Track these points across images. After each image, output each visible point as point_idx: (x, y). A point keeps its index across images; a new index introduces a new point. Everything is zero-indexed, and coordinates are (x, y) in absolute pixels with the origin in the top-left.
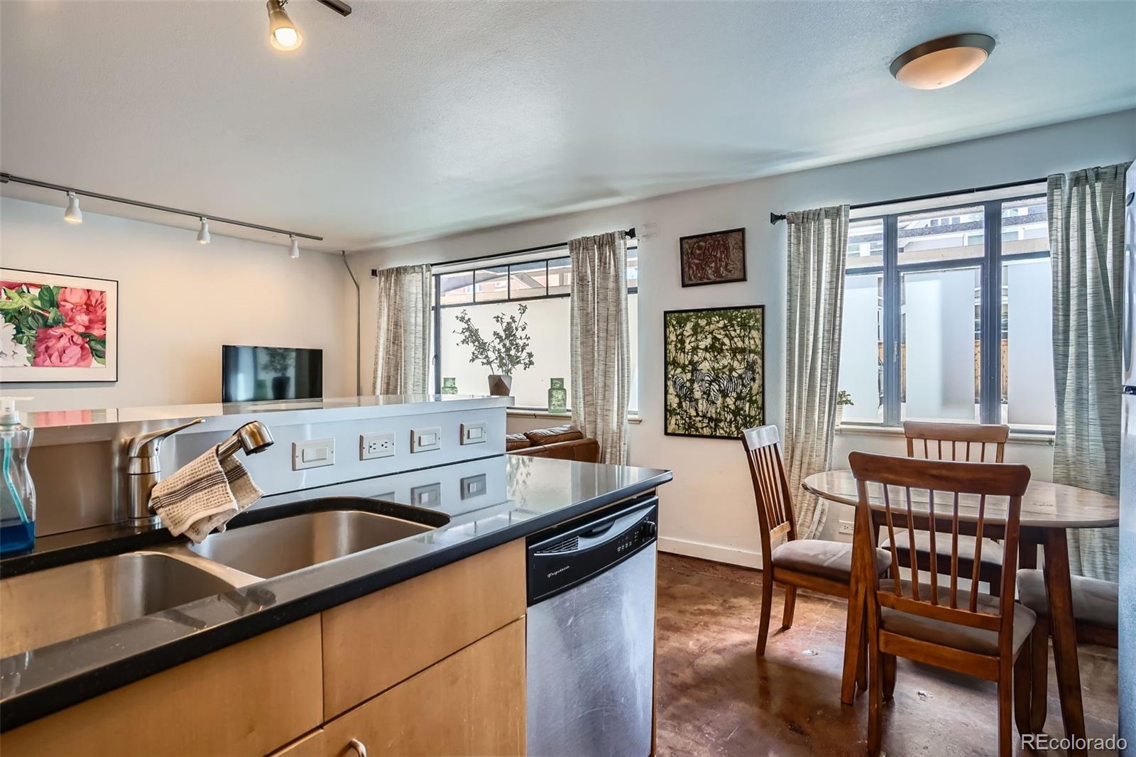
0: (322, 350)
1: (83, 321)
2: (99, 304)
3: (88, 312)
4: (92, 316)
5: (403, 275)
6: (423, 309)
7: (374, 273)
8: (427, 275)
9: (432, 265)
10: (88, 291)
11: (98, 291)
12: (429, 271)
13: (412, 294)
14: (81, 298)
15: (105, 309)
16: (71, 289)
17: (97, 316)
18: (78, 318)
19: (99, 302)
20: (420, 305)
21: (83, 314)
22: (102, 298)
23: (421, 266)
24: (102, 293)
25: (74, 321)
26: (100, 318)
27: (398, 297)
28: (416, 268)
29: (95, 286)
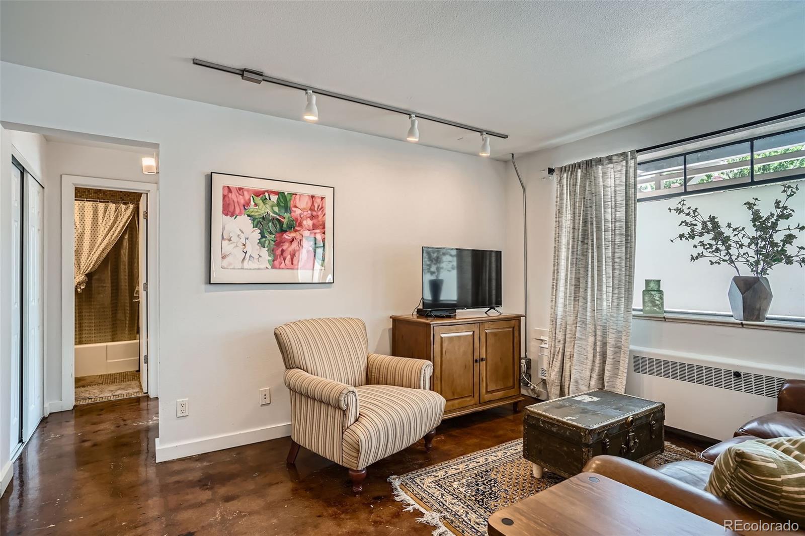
0: (501, 252)
1: (308, 225)
2: (320, 209)
3: (312, 217)
4: (315, 221)
5: (594, 168)
6: (626, 201)
7: (551, 171)
8: (632, 163)
9: (638, 151)
10: (313, 197)
11: (319, 197)
12: (634, 158)
13: (608, 187)
14: (307, 203)
15: (325, 215)
16: (300, 195)
17: (319, 221)
18: (305, 222)
19: (320, 207)
20: (621, 198)
21: (309, 219)
22: (322, 203)
23: (624, 154)
24: (322, 198)
25: (302, 226)
26: (321, 223)
27: (587, 192)
28: (614, 158)
29: (318, 192)
